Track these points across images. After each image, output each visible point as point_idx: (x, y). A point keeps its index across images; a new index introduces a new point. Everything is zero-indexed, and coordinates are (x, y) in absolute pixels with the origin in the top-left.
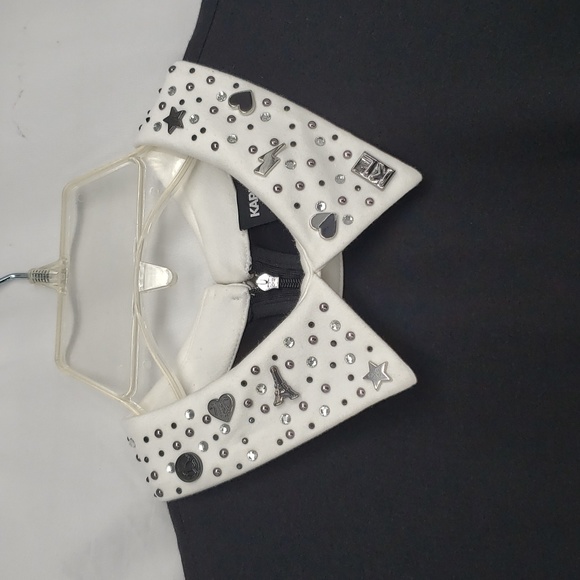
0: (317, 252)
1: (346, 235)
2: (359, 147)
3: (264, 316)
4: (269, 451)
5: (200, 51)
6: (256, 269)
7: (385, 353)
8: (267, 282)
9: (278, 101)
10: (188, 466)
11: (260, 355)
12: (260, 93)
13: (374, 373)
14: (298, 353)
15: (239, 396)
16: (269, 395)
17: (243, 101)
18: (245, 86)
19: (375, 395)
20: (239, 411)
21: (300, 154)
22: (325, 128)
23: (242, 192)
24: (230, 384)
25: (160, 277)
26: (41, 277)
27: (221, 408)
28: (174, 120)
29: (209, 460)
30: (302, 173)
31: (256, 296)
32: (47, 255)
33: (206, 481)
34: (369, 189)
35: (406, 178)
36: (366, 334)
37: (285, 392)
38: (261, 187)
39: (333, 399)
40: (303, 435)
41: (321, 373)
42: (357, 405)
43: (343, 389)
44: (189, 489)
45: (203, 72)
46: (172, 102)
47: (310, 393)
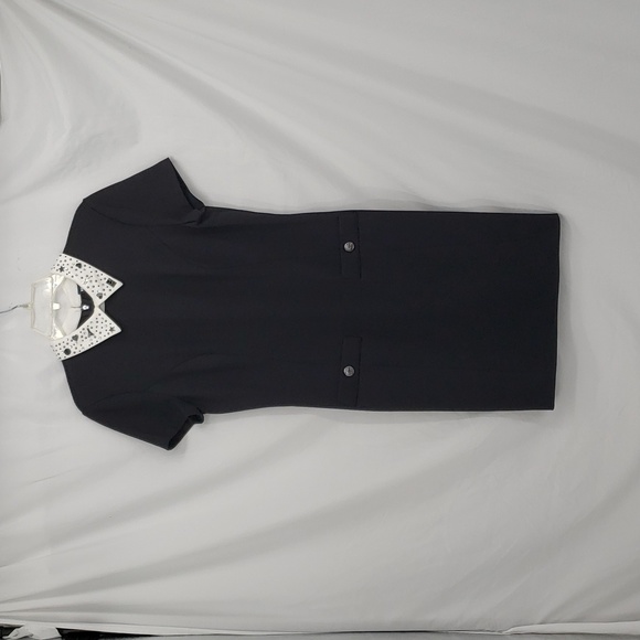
0: (98, 302)
1: (105, 298)
2: (108, 277)
3: (85, 316)
4: (87, 348)
5: (67, 251)
6: (83, 303)
7: (114, 325)
8: (85, 307)
9: (88, 265)
10: (67, 352)
11: (84, 325)
12: (83, 263)
13: (112, 329)
14: (94, 325)
15: (80, 335)
16: (87, 335)
17: (79, 265)
18: (80, 261)
19: (112, 334)
20: (80, 339)
21: (93, 279)
22: (100, 272)
23: (79, 287)
24: (77, 332)
25: (56, 306)
26: (26, 306)
27: (75, 338)
28: (62, 269)
29: (72, 350)
30: (94, 283)
31: (83, 311)
32: (27, 300)
33: (72, 355)
34: (110, 287)
35: (119, 284)
36: (110, 320)
37: (91, 334)
38: (84, 287)
39: (102, 335)
40: (95, 344)
41: (99, 329)
42: (108, 337)
43: (105, 333)
44: (68, 357)
45: (69, 257)
46: (61, 264)
47: (96, 334)
